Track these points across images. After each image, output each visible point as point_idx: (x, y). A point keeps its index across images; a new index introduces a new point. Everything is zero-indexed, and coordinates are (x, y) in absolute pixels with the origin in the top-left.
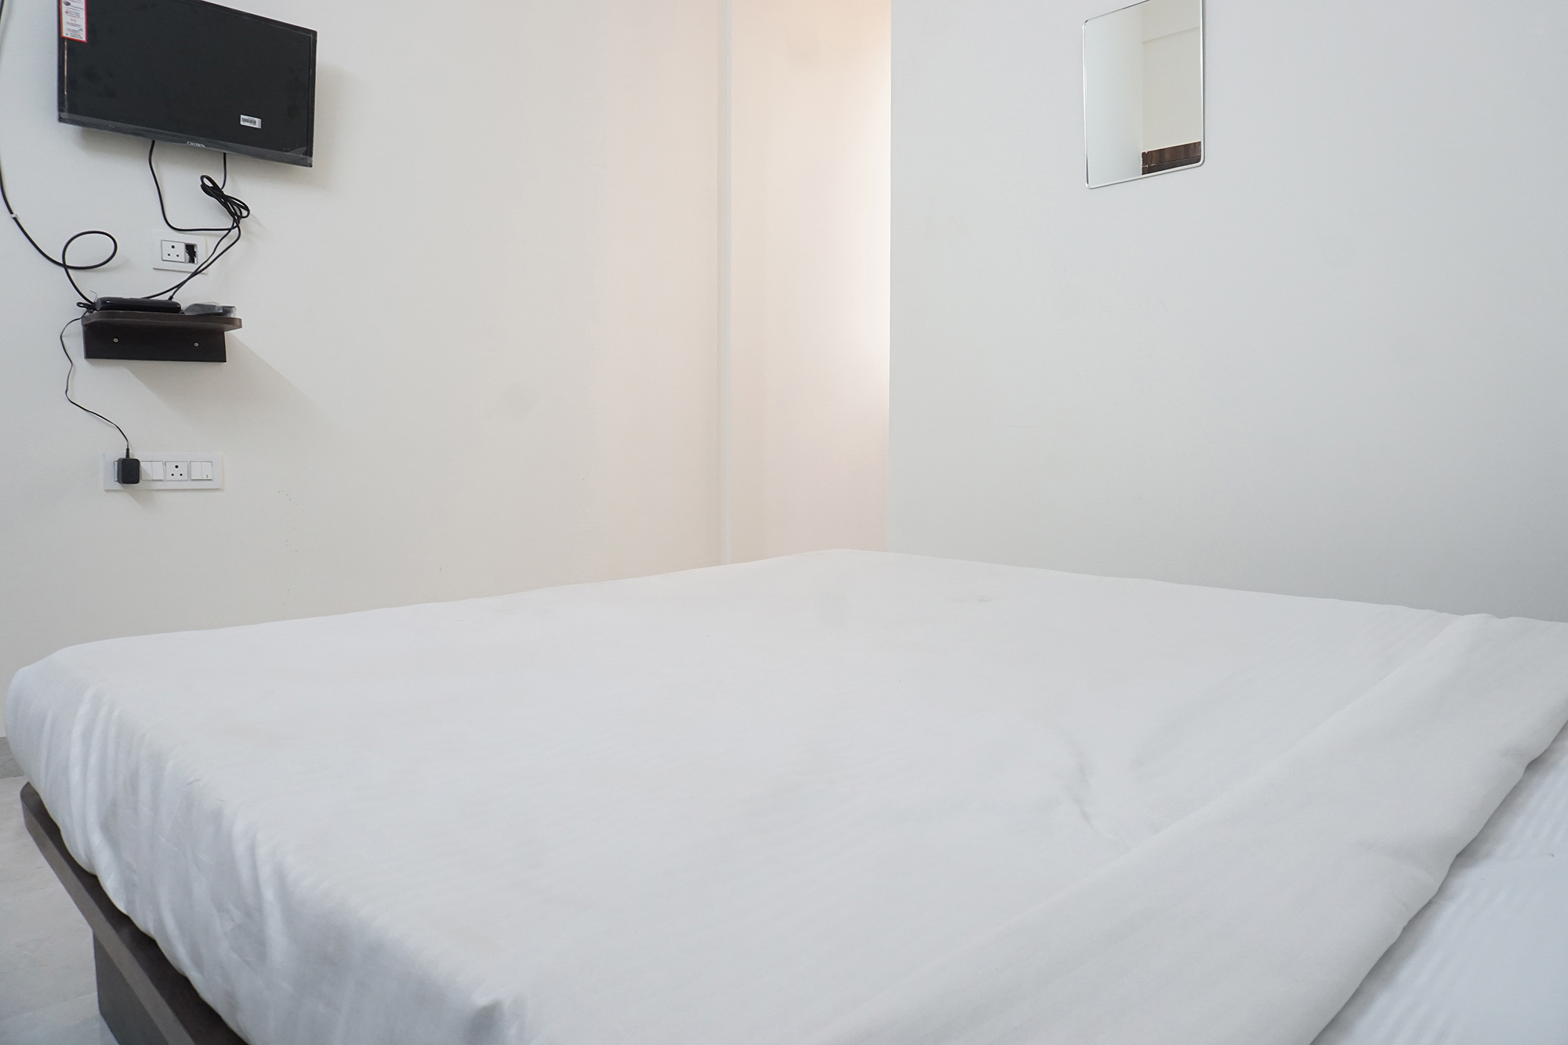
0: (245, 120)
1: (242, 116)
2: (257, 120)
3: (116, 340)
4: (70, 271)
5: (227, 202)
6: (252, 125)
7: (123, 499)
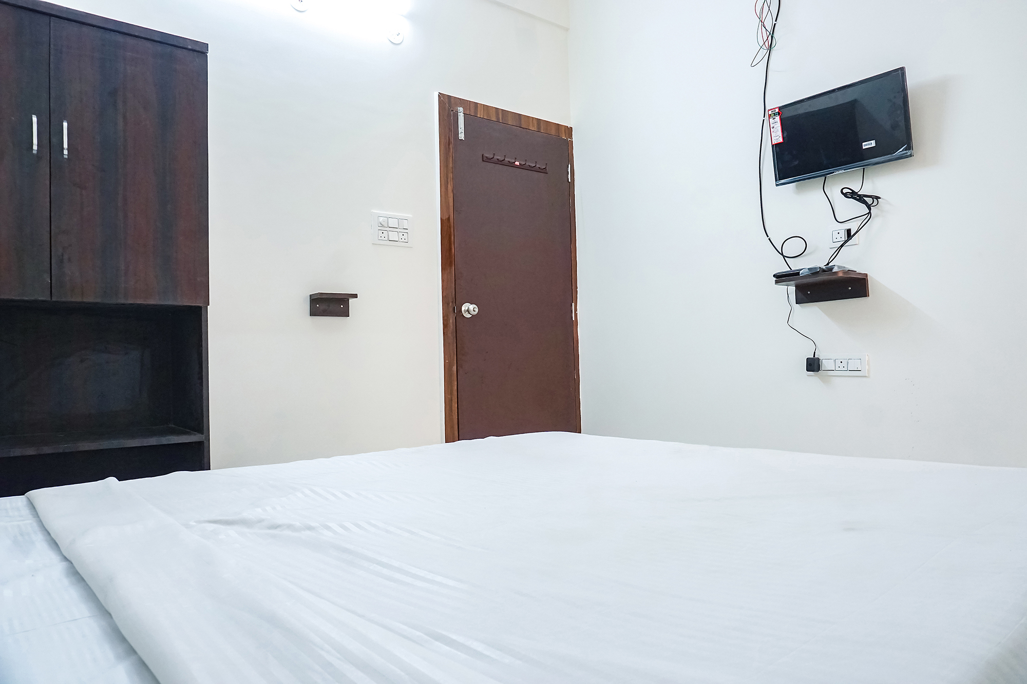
0: (865, 145)
1: (863, 144)
2: (872, 142)
3: (809, 293)
4: (785, 258)
5: (860, 198)
6: (870, 146)
7: (812, 378)
